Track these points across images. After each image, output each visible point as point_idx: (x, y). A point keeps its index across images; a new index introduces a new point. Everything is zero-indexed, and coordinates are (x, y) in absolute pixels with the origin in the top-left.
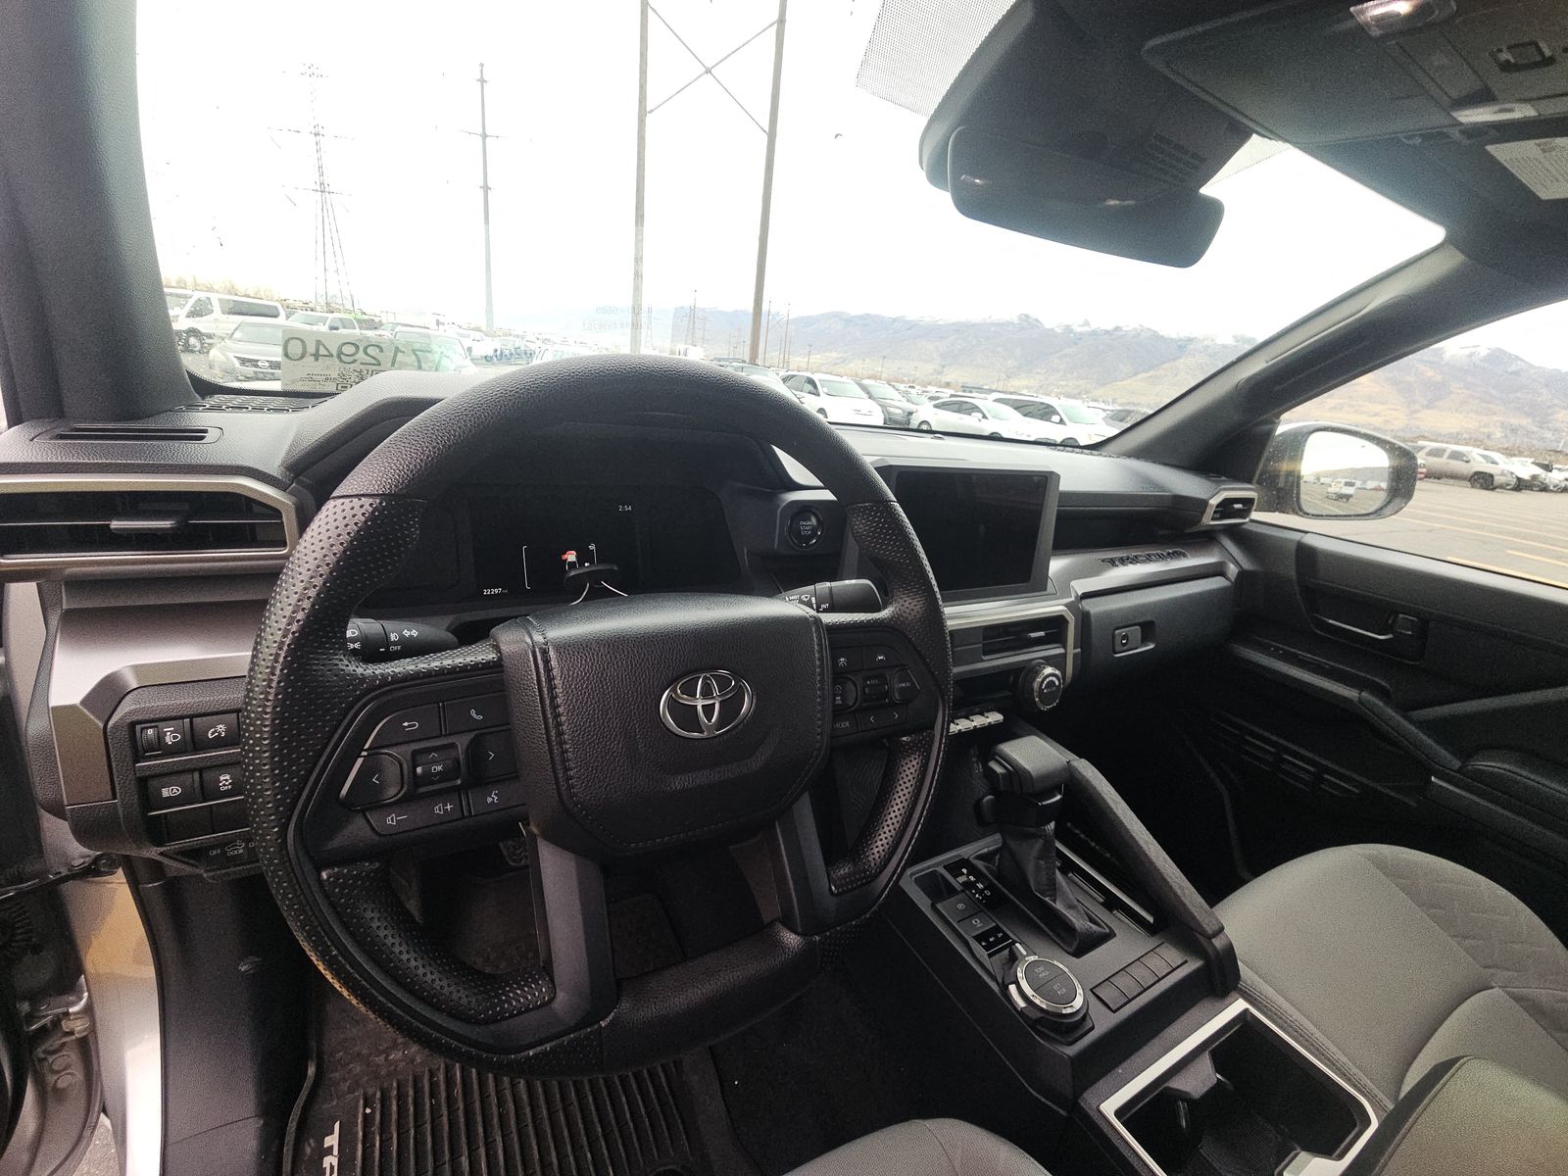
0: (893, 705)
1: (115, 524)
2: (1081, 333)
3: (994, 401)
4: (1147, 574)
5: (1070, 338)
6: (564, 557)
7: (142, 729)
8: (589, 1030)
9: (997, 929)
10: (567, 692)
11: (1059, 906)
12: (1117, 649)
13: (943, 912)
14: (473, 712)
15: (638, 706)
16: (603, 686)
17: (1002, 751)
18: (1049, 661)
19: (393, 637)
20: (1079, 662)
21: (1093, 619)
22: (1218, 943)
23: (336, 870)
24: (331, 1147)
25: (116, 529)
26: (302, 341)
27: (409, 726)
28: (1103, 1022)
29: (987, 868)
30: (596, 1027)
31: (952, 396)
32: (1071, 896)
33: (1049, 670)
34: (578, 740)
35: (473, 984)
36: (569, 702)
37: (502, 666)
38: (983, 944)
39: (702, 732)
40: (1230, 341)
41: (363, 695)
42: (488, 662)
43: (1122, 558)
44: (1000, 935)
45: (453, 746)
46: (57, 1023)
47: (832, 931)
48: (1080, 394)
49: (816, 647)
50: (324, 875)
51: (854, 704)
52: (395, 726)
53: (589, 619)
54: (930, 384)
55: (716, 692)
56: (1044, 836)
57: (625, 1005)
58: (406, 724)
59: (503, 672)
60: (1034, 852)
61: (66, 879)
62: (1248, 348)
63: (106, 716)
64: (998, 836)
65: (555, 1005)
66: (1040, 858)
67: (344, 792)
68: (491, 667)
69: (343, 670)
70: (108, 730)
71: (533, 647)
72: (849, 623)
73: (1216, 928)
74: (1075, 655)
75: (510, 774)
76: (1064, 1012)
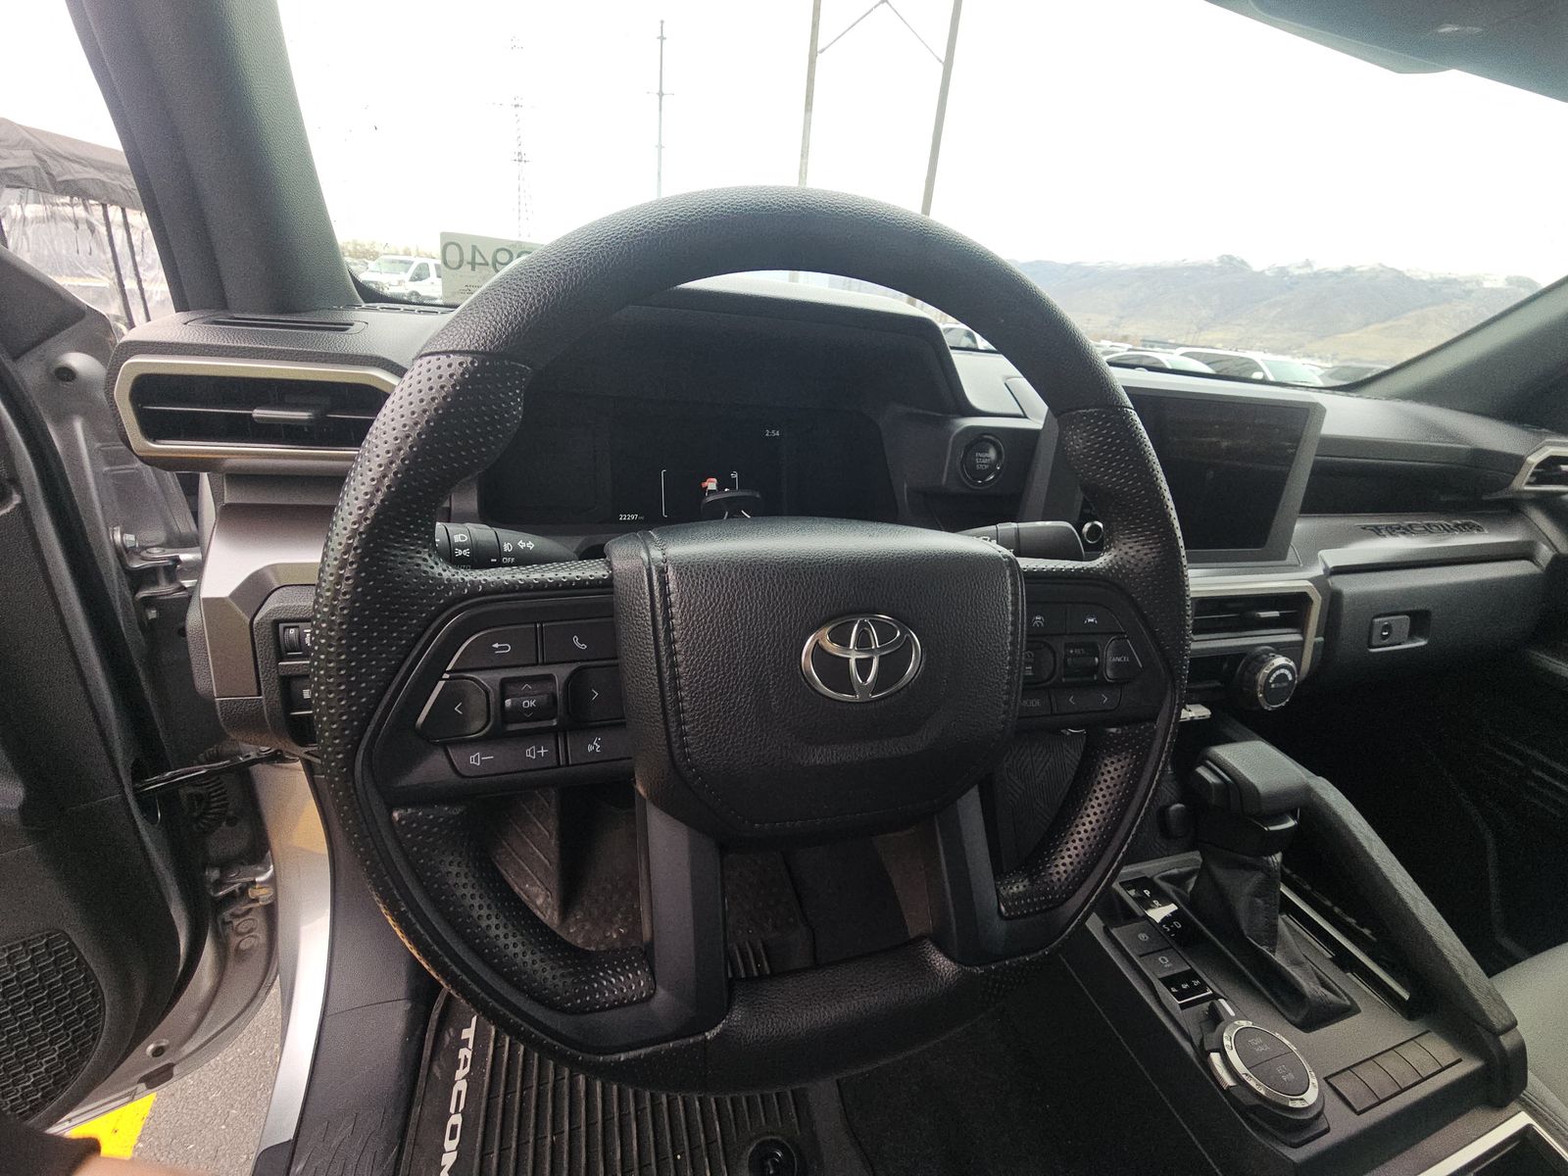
0: (1103, 684)
1: (257, 413)
2: (1299, 276)
3: (1182, 355)
4: (1417, 550)
5: (1284, 282)
6: (704, 485)
7: (285, 628)
8: (691, 1040)
9: (1190, 975)
10: (687, 625)
11: (1278, 958)
12: (1374, 643)
13: (1119, 939)
14: (576, 640)
15: (774, 653)
16: (731, 621)
17: (1217, 755)
18: (1280, 649)
19: (507, 547)
20: (1320, 652)
21: (1345, 601)
22: (1507, 1041)
23: (410, 810)
24: (468, 1040)
25: (258, 418)
26: (458, 245)
27: (500, 648)
28: (1342, 1125)
29: (1174, 891)
30: (700, 1038)
31: (1129, 350)
32: (1297, 951)
33: (1280, 660)
34: (697, 688)
35: (562, 963)
36: (688, 638)
37: (612, 586)
38: (1174, 990)
39: (854, 693)
40: (1501, 284)
41: (446, 607)
42: (598, 580)
43: (1391, 526)
44: (1196, 983)
45: (550, 678)
46: (244, 890)
47: (999, 964)
48: (1289, 348)
49: (1010, 597)
50: (396, 815)
51: (1049, 680)
52: (484, 646)
53: (718, 536)
54: (1104, 338)
55: (876, 643)
56: (1267, 869)
57: (737, 1015)
58: (496, 645)
59: (612, 593)
60: (1248, 888)
61: (254, 762)
62: (1527, 294)
63: (253, 613)
64: (1196, 856)
65: (655, 1004)
66: (1257, 895)
67: (421, 719)
68: (599, 587)
69: (425, 572)
70: (254, 626)
71: (649, 563)
72: (1050, 571)
73: (1508, 1023)
74: (1316, 645)
75: (615, 721)
76: (1291, 1104)
